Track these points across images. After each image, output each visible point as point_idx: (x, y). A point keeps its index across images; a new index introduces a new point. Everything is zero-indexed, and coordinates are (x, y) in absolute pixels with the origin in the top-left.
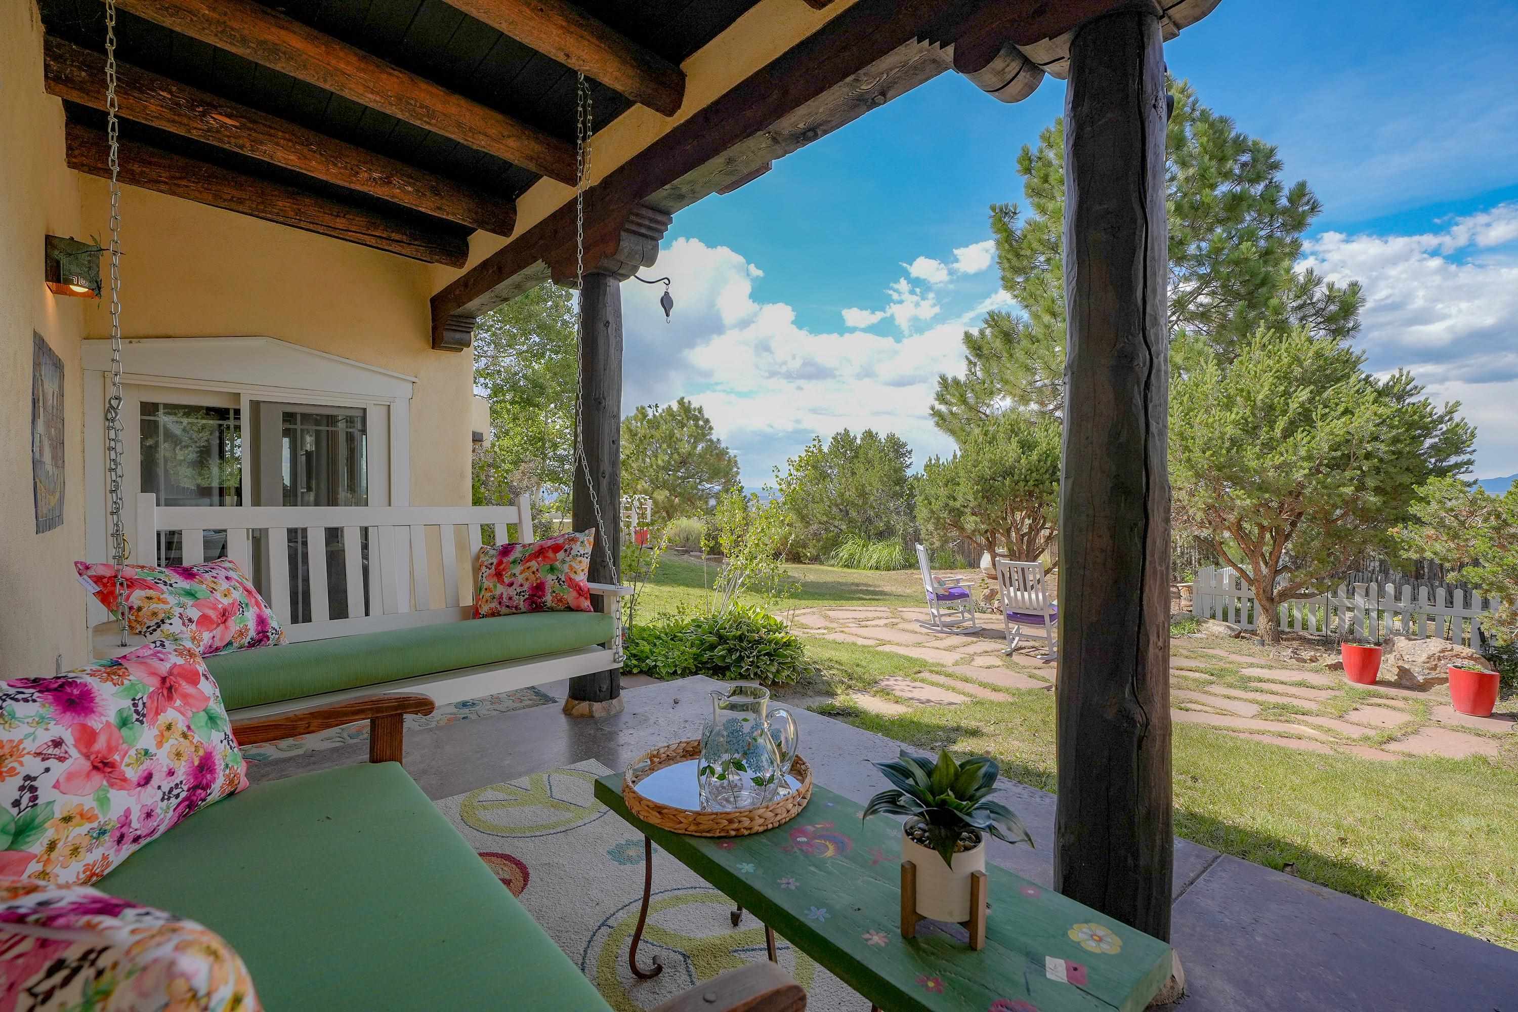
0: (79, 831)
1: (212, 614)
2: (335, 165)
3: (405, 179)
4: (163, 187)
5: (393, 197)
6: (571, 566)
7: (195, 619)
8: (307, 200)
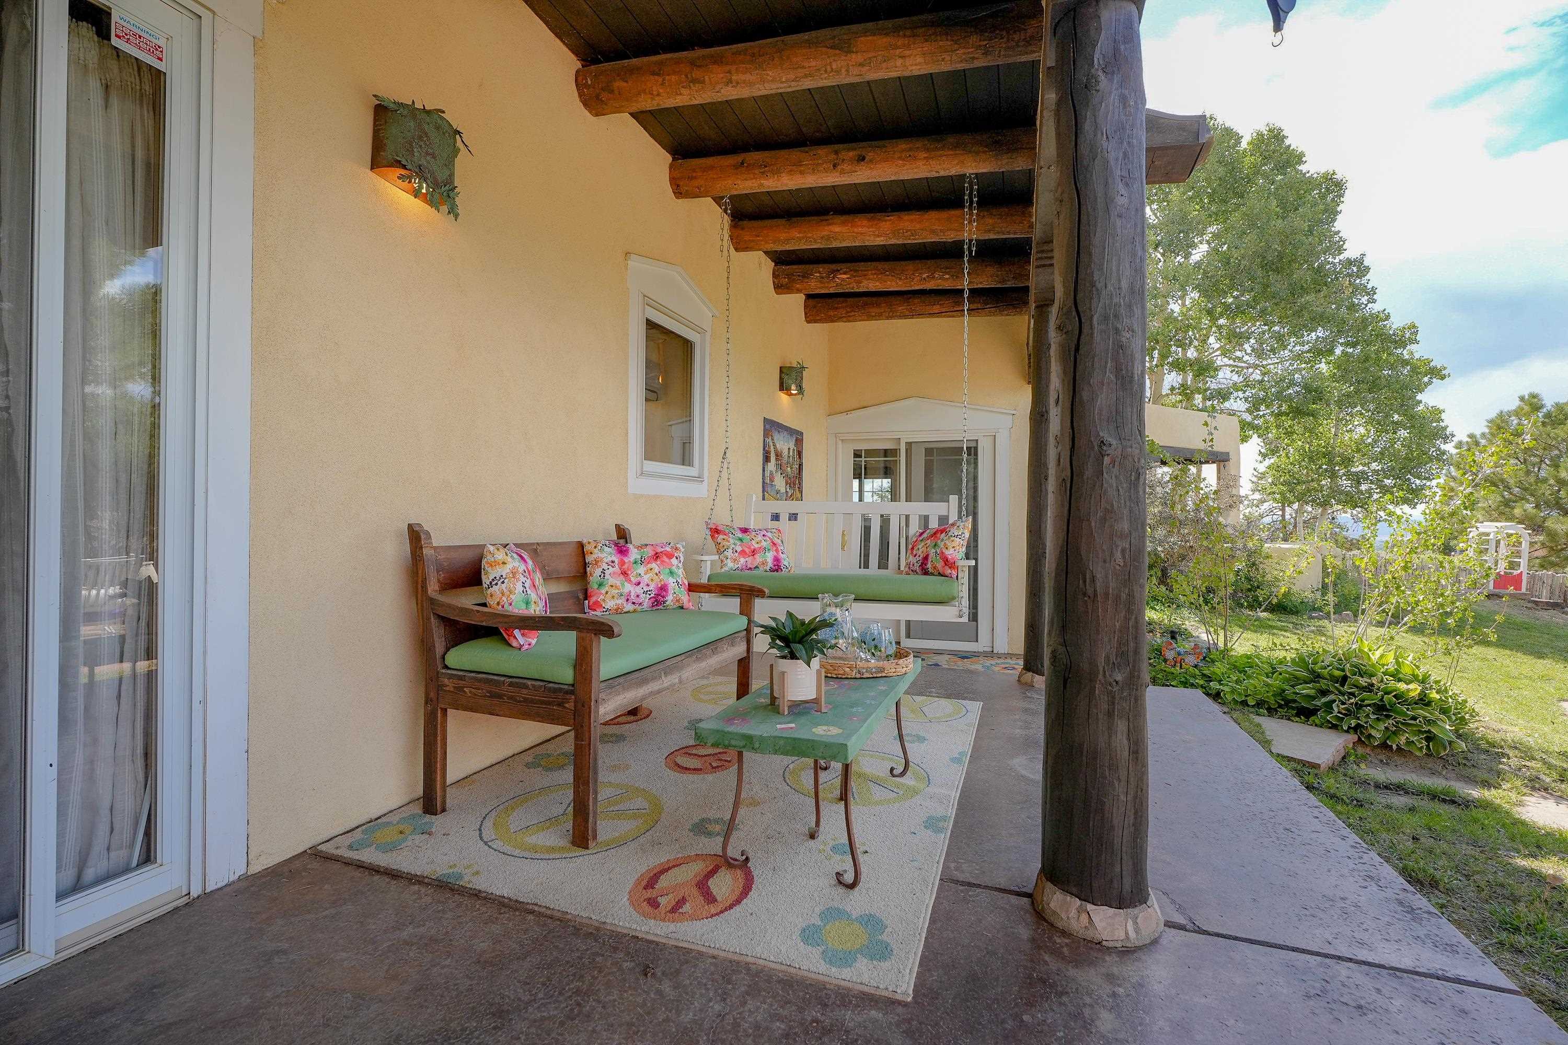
0: (615, 592)
1: (747, 550)
2: (900, 279)
3: (944, 270)
4: (844, 319)
5: (938, 286)
6: (945, 543)
7: (738, 551)
8: (916, 301)
